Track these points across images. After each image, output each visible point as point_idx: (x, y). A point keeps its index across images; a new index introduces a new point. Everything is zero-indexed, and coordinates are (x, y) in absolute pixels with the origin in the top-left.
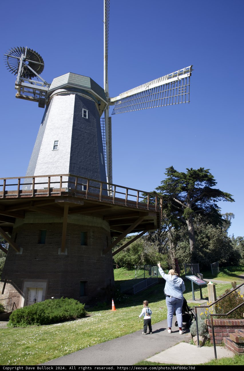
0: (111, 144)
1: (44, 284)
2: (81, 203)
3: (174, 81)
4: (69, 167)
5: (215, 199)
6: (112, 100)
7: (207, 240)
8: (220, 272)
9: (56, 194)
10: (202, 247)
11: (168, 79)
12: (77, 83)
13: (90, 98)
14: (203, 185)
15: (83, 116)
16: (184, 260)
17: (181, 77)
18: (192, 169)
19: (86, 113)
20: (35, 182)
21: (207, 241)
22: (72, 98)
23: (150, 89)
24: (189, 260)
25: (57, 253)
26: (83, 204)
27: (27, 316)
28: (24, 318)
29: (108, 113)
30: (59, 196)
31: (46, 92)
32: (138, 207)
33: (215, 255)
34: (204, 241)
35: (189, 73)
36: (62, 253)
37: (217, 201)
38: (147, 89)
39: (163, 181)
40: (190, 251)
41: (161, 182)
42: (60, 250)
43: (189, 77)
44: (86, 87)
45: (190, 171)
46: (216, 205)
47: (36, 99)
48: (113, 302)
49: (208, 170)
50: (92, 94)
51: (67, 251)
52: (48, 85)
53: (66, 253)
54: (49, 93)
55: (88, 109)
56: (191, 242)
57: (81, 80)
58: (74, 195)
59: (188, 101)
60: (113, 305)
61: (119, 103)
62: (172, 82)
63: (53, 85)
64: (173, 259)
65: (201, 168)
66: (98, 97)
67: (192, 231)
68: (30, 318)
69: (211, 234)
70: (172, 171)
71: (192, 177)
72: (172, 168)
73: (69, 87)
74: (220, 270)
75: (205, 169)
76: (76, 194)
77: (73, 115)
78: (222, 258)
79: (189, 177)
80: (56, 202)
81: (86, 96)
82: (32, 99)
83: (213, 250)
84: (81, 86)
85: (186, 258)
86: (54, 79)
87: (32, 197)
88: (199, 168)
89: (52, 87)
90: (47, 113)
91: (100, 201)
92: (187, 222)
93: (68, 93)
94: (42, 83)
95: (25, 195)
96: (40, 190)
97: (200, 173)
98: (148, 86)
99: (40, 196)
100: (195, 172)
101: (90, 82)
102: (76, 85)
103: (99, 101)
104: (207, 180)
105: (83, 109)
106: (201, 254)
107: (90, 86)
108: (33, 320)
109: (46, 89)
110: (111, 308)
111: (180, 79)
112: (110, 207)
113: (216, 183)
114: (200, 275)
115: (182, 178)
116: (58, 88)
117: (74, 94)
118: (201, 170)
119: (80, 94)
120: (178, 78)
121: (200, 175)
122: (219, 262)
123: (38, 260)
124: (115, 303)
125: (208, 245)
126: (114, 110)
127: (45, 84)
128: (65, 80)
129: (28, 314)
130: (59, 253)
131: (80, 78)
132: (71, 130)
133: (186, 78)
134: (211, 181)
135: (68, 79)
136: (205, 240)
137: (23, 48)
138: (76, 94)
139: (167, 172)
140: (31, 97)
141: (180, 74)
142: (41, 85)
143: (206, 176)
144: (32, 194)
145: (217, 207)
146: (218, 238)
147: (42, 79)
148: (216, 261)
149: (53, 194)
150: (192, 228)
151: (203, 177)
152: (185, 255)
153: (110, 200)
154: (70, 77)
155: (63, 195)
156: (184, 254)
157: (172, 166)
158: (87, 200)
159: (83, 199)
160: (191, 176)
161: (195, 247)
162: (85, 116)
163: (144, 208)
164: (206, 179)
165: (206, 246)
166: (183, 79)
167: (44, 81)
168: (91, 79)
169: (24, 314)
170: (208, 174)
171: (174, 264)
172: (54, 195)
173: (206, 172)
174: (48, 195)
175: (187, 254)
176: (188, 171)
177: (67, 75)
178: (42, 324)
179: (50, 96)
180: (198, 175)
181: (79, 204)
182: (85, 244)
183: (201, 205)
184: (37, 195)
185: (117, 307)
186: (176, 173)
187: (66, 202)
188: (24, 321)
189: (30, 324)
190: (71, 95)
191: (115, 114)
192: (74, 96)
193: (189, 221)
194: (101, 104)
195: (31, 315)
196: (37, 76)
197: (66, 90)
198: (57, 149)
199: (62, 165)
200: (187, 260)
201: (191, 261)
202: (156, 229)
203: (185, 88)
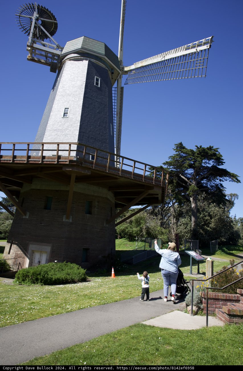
1: (48, 248)
2: (88, 173)
3: (192, 53)
4: (78, 136)
5: (221, 178)
6: (126, 69)
7: (209, 218)
8: (218, 250)
9: (64, 161)
10: (204, 225)
11: (186, 50)
12: (90, 48)
13: (103, 65)
14: (211, 163)
15: (95, 84)
16: (185, 236)
17: (200, 49)
18: (201, 147)
19: (98, 81)
20: (44, 148)
21: (209, 220)
22: (84, 64)
23: (166, 60)
24: (189, 236)
25: (62, 220)
26: (90, 174)
27: (32, 276)
28: (28, 277)
29: (121, 83)
30: (67, 164)
31: (58, 56)
32: (144, 180)
33: (216, 234)
34: (206, 220)
35: (209, 45)
36: (67, 220)
37: (223, 181)
38: (163, 59)
39: (171, 157)
40: (191, 228)
41: (169, 157)
42: (64, 217)
43: (209, 49)
44: (99, 53)
45: (199, 149)
46: (222, 184)
47: (47, 63)
48: (113, 270)
49: (218, 149)
50: (106, 61)
51: (72, 219)
52: (61, 48)
53: (71, 221)
54: (62, 57)
55: (101, 77)
56: (193, 219)
57: (96, 46)
58: (82, 164)
59: (205, 76)
60: (113, 272)
62: (189, 54)
63: (66, 49)
64: (174, 234)
65: (210, 146)
66: (112, 65)
67: (195, 208)
69: (214, 213)
70: (180, 147)
71: (201, 155)
72: (181, 144)
73: (83, 52)
74: (218, 248)
75: (214, 148)
76: (83, 163)
77: (85, 83)
78: (222, 237)
79: (197, 154)
80: (64, 169)
81: (100, 63)
82: (44, 63)
83: (214, 229)
84: (94, 52)
85: (187, 234)
86: (68, 42)
87: (40, 164)
88: (208, 147)
89: (65, 51)
90: (59, 78)
91: (107, 172)
92: (191, 199)
93: (81, 59)
94: (55, 46)
95: (34, 161)
96: (48, 156)
97: (209, 152)
98: (164, 57)
99: (48, 162)
100: (204, 150)
101: (104, 48)
102: (90, 50)
103: (112, 69)
104: (216, 159)
105: (95, 77)
106: (201, 231)
107: (104, 53)
108: (37, 279)
109: (58, 52)
110: (110, 275)
111: (199, 51)
112: (117, 179)
113: (224, 163)
114: (199, 251)
115: (190, 155)
116: (70, 53)
117: (87, 60)
118: (210, 148)
119: (93, 60)
120: (196, 50)
121: (209, 153)
122: (219, 240)
123: (43, 225)
124: (114, 271)
125: (209, 223)
126: (127, 79)
127: (58, 47)
128: (78, 45)
129: (33, 274)
130: (64, 220)
131: (94, 43)
132: (82, 98)
133: (205, 50)
134: (219, 160)
135: (81, 44)
136: (207, 218)
138: (89, 60)
139: (176, 148)
140: (43, 61)
141: (199, 45)
142: (53, 48)
143: (215, 155)
144: (41, 160)
145: (223, 187)
146: (220, 218)
147: (54, 41)
148: (216, 239)
149: (61, 161)
150: (195, 206)
151: (211, 155)
152: (186, 231)
153: (116, 172)
154: (84, 41)
155: (70, 163)
156: (185, 230)
157: (181, 142)
158: (94, 169)
159: (90, 168)
160: (200, 153)
161: (197, 224)
162: (97, 84)
163: (150, 182)
164: (214, 158)
165: (207, 224)
166: (202, 51)
167: (57, 44)
168: (105, 44)
169: (29, 274)
170: (217, 153)
171: (175, 239)
172: (62, 163)
173: (215, 151)
174: (56, 163)
175: (188, 231)
176: (196, 148)
177: (81, 39)
178: (45, 285)
179: (63, 61)
180: (207, 153)
181: (86, 173)
182: (90, 213)
183: (206, 184)
184: (45, 161)
185: (116, 274)
186: (184, 149)
187: (74, 170)
188: (29, 280)
189: (34, 283)
190: (84, 61)
191: (127, 84)
192: (87, 62)
193: (193, 198)
194: (114, 73)
195: (36, 275)
196: (49, 38)
197: (79, 56)
198: (67, 116)
199: (72, 133)
200: (187, 236)
201: (191, 237)
202: (160, 203)
203: (203, 61)
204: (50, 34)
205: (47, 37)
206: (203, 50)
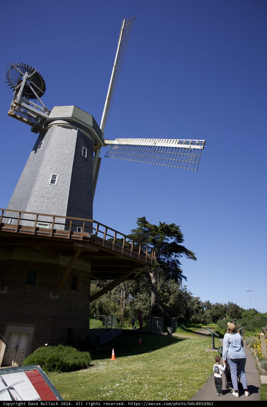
0: (96, 185)
1: (31, 330)
2: (96, 250)
3: (185, 148)
5: (177, 254)
6: (106, 142)
7: (168, 295)
8: (177, 328)
9: (77, 237)
10: (163, 301)
11: (178, 143)
12: (80, 119)
15: (83, 154)
16: (144, 313)
17: (193, 147)
18: (164, 224)
19: (85, 152)
21: (167, 296)
22: (74, 133)
23: (157, 147)
24: (149, 313)
25: (49, 296)
26: (98, 251)
27: (48, 363)
28: (45, 365)
29: (99, 153)
30: (80, 240)
31: (44, 119)
32: (140, 259)
33: (175, 309)
34: (165, 296)
35: (202, 146)
36: (54, 297)
37: (178, 257)
38: (154, 145)
39: (133, 230)
40: (151, 304)
41: (132, 230)
42: (51, 293)
43: (202, 149)
44: (88, 125)
45: (162, 225)
46: (178, 260)
47: (30, 122)
48: (113, 351)
49: (179, 226)
50: (92, 133)
51: (59, 295)
52: (49, 112)
53: (58, 297)
54: (49, 121)
55: (87, 148)
56: (153, 295)
57: (84, 117)
58: (94, 241)
59: (196, 170)
60: (113, 354)
61: (115, 148)
62: (182, 148)
63: (53, 113)
64: (122, 310)
65: (173, 224)
66: (96, 136)
67: (155, 284)
68: (51, 365)
69: (173, 289)
70: (143, 221)
71: (163, 232)
72: (144, 218)
73: (72, 121)
74: (177, 325)
75: (176, 225)
76: (96, 240)
77: (74, 152)
78: (180, 313)
79: (160, 230)
80: (74, 245)
81: (88, 134)
82: (25, 121)
83: (173, 305)
84: (83, 123)
85: (145, 311)
86: (55, 107)
87: (50, 237)
88: (171, 224)
89: (51, 116)
90: (43, 141)
91: (113, 250)
92: (151, 275)
93: (70, 127)
94: (43, 109)
95: (42, 233)
96: (60, 230)
97: (172, 229)
98: (155, 143)
99: (59, 237)
100: (167, 227)
101: (92, 121)
102: (80, 121)
103: (96, 141)
104: (177, 237)
105: (83, 147)
106: (160, 307)
107: (92, 125)
108: (54, 366)
109: (45, 115)
111: (192, 148)
112: (115, 256)
113: (183, 240)
114: (170, 329)
115: (153, 230)
116: (60, 119)
117: (76, 129)
118: (172, 226)
119: (82, 130)
120: (190, 147)
121: (172, 230)
122: (178, 317)
123: (25, 301)
125: (168, 300)
126: (107, 152)
127: (46, 110)
128: (68, 112)
129: (50, 360)
130: (51, 296)
131: (83, 114)
132: (71, 167)
133: (198, 149)
134: (180, 238)
135: (72, 112)
136: (166, 294)
137: (27, 66)
138: (78, 130)
139: (138, 221)
140: (25, 119)
141: (192, 144)
142: (41, 110)
143: (176, 232)
144: (51, 233)
145: (179, 263)
146: (180, 294)
147: (43, 104)
148: (175, 316)
149: (74, 237)
150: (155, 281)
151: (174, 233)
152: (145, 308)
153: (120, 250)
154: (74, 111)
155: (84, 240)
156: (144, 306)
157: (145, 217)
158: (103, 247)
159: (99, 246)
160: (163, 230)
161: (157, 300)
162: (84, 154)
164: (176, 235)
166: (195, 149)
167: (45, 107)
168: (93, 118)
169: (45, 360)
170: (179, 231)
171: (123, 315)
172: (74, 238)
173: (176, 228)
175: (148, 307)
176: (160, 224)
177: (72, 107)
179: (49, 124)
180: (169, 230)
181: (95, 250)
183: (164, 259)
184: (56, 235)
186: (148, 224)
187: (85, 247)
188: (45, 368)
189: (51, 371)
190: (73, 130)
191: (108, 157)
192: (77, 131)
193: (154, 274)
194: (97, 144)
195: (53, 361)
196: (37, 99)
197: (69, 124)
198: (54, 183)
199: (60, 202)
200: (146, 313)
201: (150, 314)
202: (134, 280)
203: (196, 158)
204: (38, 95)
205: (35, 98)
206: (197, 149)
